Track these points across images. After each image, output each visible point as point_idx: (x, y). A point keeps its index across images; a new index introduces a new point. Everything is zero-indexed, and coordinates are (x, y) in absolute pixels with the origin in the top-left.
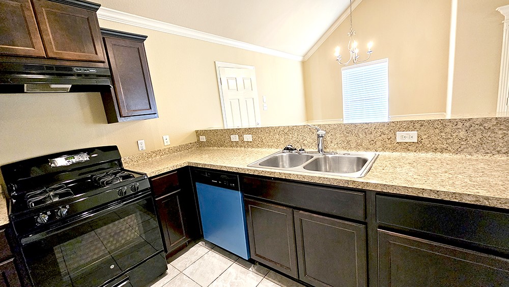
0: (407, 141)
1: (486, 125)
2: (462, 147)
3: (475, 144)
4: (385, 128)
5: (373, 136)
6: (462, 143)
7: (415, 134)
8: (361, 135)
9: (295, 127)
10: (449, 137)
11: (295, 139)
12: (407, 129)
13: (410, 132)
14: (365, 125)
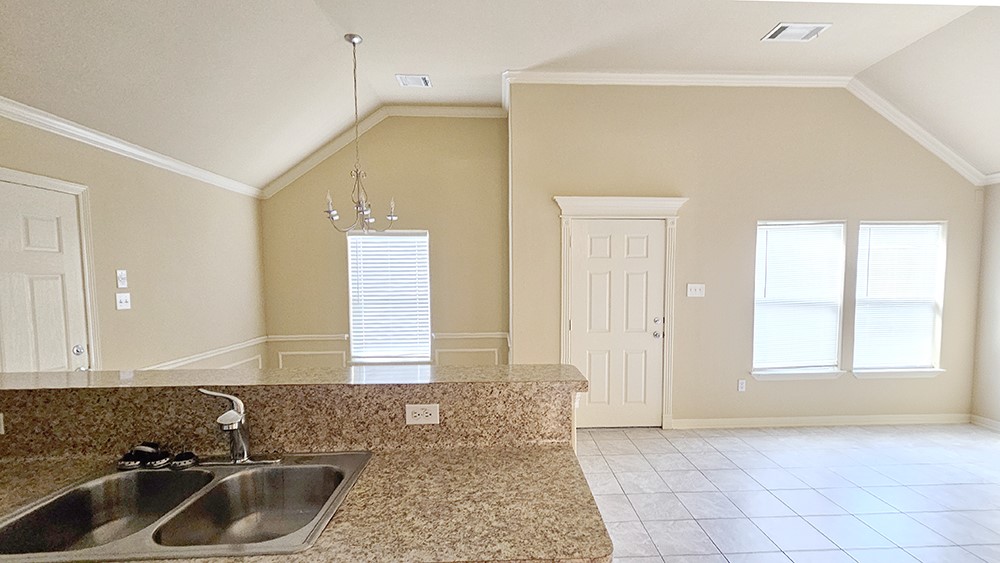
0: (422, 423)
1: (526, 393)
2: (501, 431)
3: (515, 425)
4: (384, 397)
5: (362, 413)
6: (501, 423)
7: (435, 408)
8: (339, 412)
9: (171, 392)
10: (483, 413)
11: (168, 423)
12: (423, 399)
13: (426, 405)
14: (346, 390)
